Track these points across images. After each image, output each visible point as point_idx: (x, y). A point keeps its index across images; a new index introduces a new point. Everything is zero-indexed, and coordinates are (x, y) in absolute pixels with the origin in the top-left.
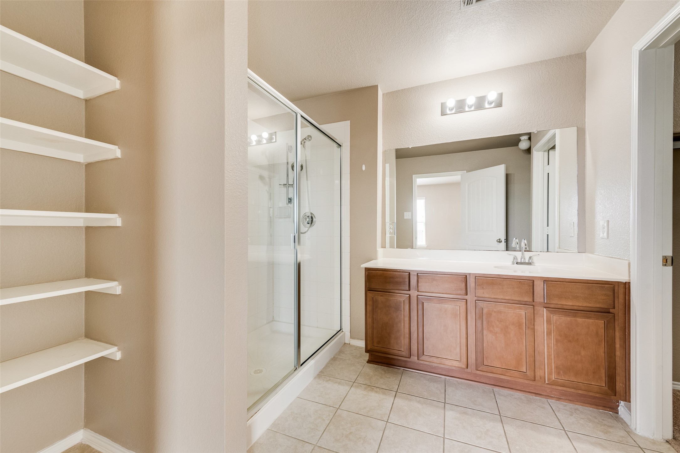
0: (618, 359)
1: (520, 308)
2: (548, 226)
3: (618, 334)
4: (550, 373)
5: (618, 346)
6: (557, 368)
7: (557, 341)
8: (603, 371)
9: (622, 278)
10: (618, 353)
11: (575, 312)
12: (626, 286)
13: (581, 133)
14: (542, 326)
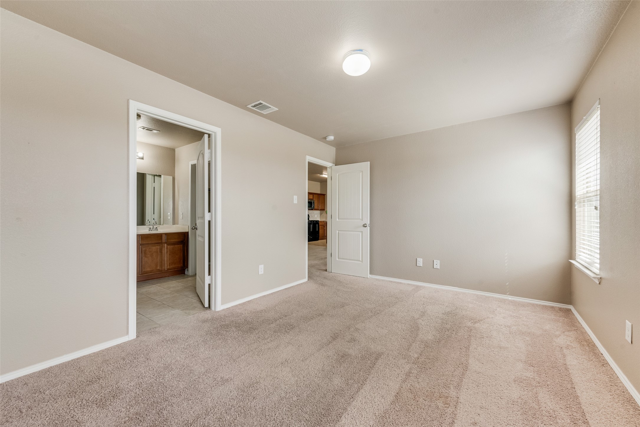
0: (185, 256)
1: (157, 245)
2: (154, 214)
3: (185, 248)
4: (167, 266)
5: (185, 252)
6: (169, 264)
7: (169, 254)
8: (182, 261)
9: (187, 231)
10: (185, 254)
11: (174, 244)
12: (188, 233)
13: (174, 179)
14: (165, 250)
